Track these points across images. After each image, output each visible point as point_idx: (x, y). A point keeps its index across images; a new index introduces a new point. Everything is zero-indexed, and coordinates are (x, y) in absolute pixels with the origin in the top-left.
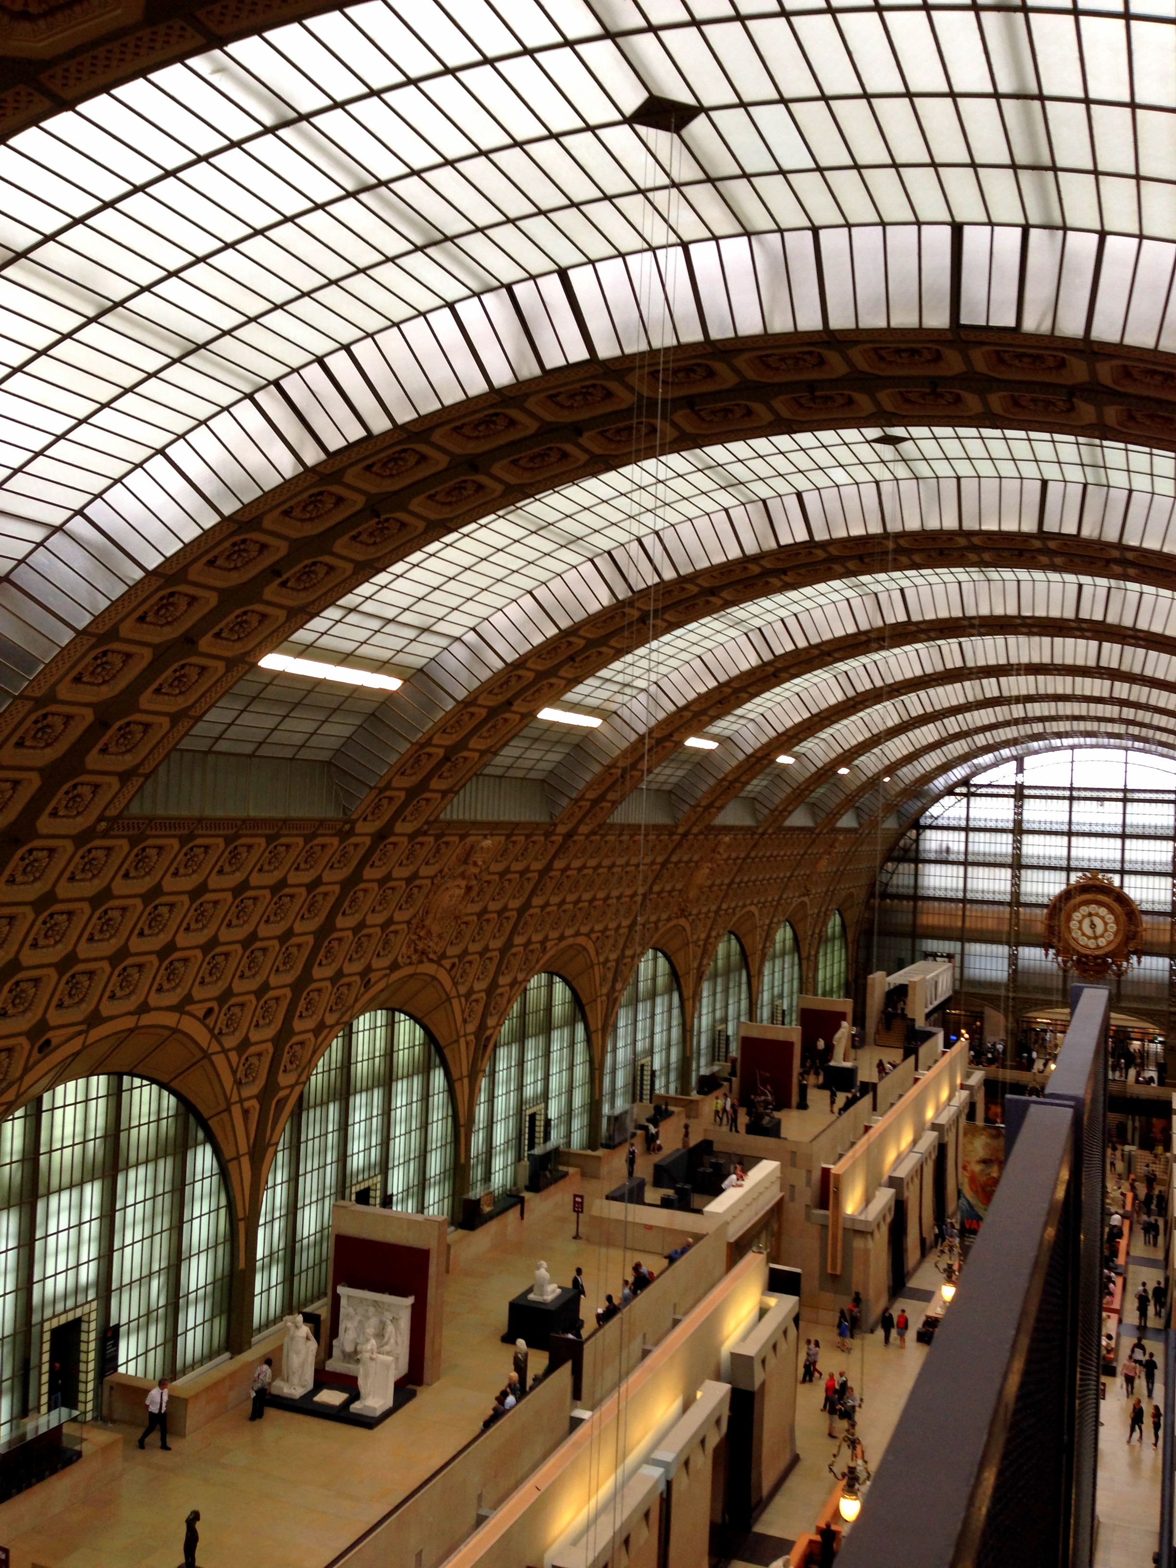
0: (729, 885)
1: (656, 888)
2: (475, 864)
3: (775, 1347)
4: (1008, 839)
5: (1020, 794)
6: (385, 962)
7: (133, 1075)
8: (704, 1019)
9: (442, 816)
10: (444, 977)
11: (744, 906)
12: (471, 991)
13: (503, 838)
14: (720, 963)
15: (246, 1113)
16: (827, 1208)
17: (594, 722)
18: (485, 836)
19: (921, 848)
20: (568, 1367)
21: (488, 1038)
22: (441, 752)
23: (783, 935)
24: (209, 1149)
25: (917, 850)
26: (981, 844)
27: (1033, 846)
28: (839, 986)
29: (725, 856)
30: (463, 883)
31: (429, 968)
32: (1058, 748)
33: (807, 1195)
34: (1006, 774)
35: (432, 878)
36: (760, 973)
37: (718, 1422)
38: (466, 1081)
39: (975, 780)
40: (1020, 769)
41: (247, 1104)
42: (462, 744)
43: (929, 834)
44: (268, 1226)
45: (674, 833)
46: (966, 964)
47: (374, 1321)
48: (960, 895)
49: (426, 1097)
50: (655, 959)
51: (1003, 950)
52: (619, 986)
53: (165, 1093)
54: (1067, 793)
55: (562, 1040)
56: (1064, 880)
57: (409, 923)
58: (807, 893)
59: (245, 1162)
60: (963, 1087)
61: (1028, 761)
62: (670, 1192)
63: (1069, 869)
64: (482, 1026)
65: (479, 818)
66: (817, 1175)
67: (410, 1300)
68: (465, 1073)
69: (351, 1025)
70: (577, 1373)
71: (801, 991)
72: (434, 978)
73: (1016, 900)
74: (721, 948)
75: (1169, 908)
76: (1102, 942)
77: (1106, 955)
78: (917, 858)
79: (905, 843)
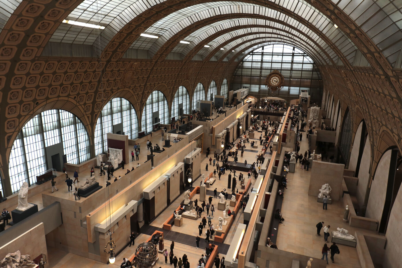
0: (198, 73)
1: (180, 74)
2: (133, 68)
3: (195, 156)
4: (260, 63)
5: (262, 54)
6: (116, 88)
7: (61, 110)
8: (195, 100)
9: (123, 57)
10: (131, 91)
11: (202, 78)
12: (138, 94)
13: (140, 63)
14: (198, 89)
15: (88, 117)
16: (212, 133)
17: (157, 37)
18: (135, 62)
20: (150, 160)
21: (144, 103)
22: (118, 44)
23: (213, 83)
24: (81, 124)
25: (242, 66)
26: (255, 65)
27: (265, 65)
28: (226, 94)
29: (196, 67)
30: (132, 72)
31: (126, 89)
32: (270, 45)
33: (208, 131)
34: (260, 50)
35: (124, 71)
36: (207, 91)
37: (181, 169)
38: (139, 111)
39: (254, 51)
40: (263, 49)
41: (88, 115)
42: (123, 41)
43: (245, 63)
44: (97, 138)
45: (182, 62)
46: (251, 89)
47: (115, 154)
48: (250, 75)
49: (130, 114)
50: (183, 88)
51: (258, 86)
52: (174, 93)
53: (69, 113)
54: (272, 54)
55: (162, 104)
56: (270, 72)
57: (120, 80)
58: (217, 75)
59: (89, 126)
60: (246, 112)
61: (265, 47)
62: (181, 131)
64: (142, 101)
65: (132, 58)
66: (211, 128)
67: (122, 150)
68: (139, 110)
69: (111, 100)
70: (152, 161)
71: (217, 94)
72: (129, 91)
73: (261, 76)
74: (198, 86)
75: (289, 77)
76: (276, 84)
77: (277, 86)
78: (242, 67)
79: (240, 65)
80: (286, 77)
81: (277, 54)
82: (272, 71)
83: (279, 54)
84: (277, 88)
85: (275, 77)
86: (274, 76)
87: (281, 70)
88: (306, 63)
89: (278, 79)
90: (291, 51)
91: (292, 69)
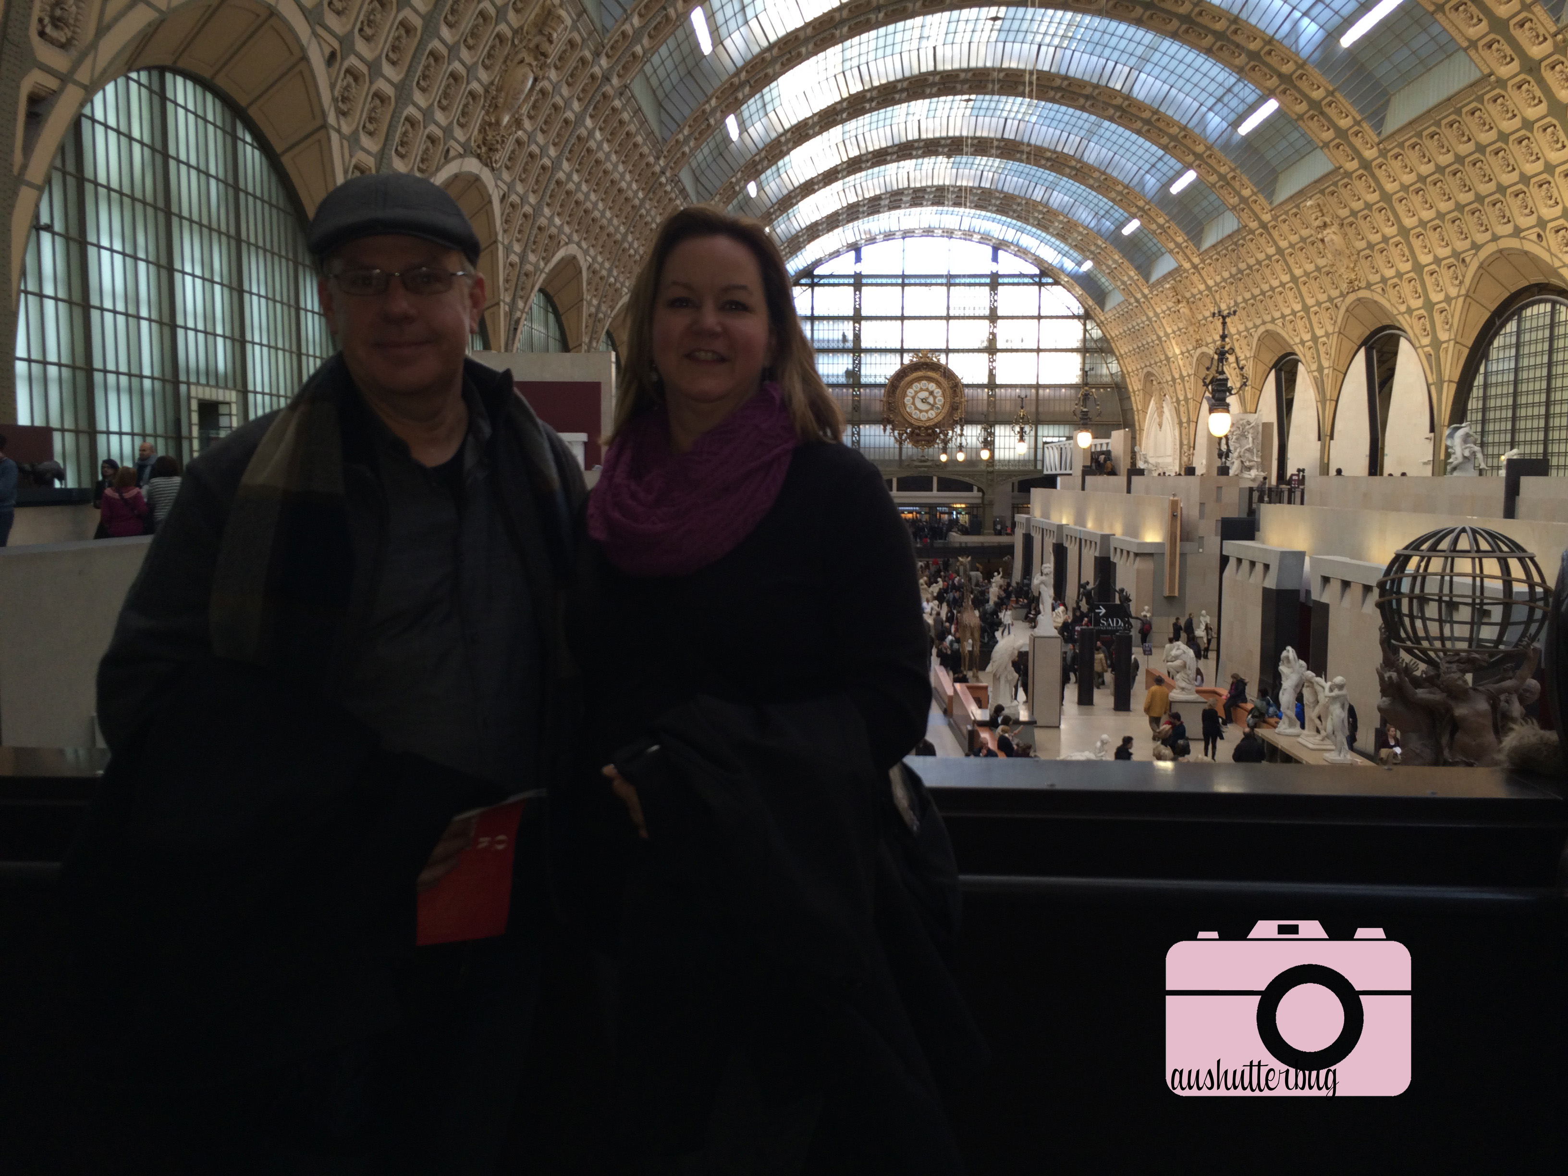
4: (849, 325)
5: (858, 282)
6: (462, 135)
10: (497, 205)
27: (870, 332)
34: (845, 263)
40: (858, 259)
54: (900, 281)
57: (486, 89)
63: (902, 352)
73: (856, 383)
75: (986, 382)
76: (932, 414)
77: (936, 426)
80: (972, 382)
81: (922, 281)
82: (905, 355)
83: (935, 281)
84: (938, 437)
85: (924, 384)
86: (919, 379)
87: (947, 351)
88: (1051, 317)
89: (938, 392)
90: (986, 267)
91: (992, 349)
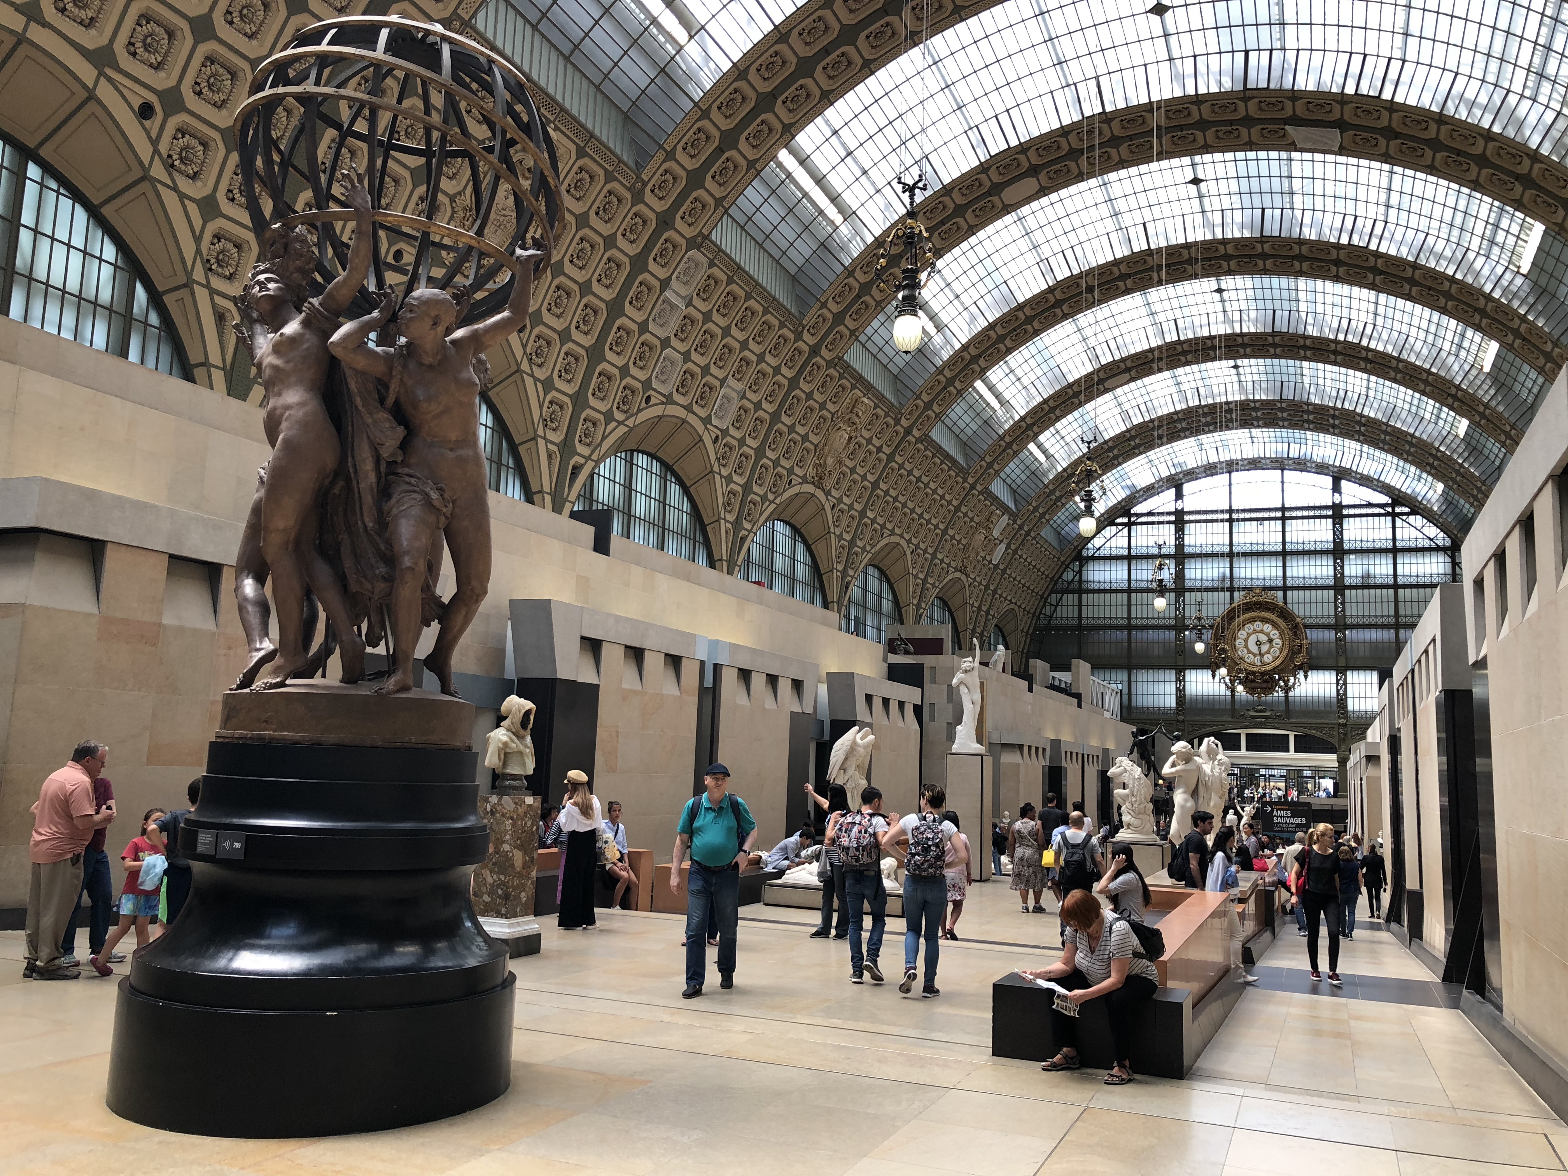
0: (874, 487)
1: (786, 419)
12: (550, 384)
19: (1084, 578)
21: (578, 468)
25: (1080, 582)
26: (1145, 572)
39: (1136, 510)
41: (219, 301)
43: (1094, 566)
45: (800, 336)
46: (1133, 691)
48: (1125, 623)
50: (794, 542)
51: (1171, 675)
56: (1228, 600)
61: (1187, 488)
63: (1231, 589)
64: (568, 445)
68: (546, 489)
73: (1180, 623)
75: (1332, 621)
76: (1268, 658)
77: (1274, 671)
78: (1081, 589)
79: (1069, 576)
80: (1314, 621)
81: (1254, 515)
82: (1236, 594)
83: (1266, 515)
84: (1277, 684)
85: (1258, 625)
86: (1252, 620)
87: (1285, 588)
88: (1409, 550)
89: (1275, 634)
90: (1327, 498)
91: (1339, 586)
